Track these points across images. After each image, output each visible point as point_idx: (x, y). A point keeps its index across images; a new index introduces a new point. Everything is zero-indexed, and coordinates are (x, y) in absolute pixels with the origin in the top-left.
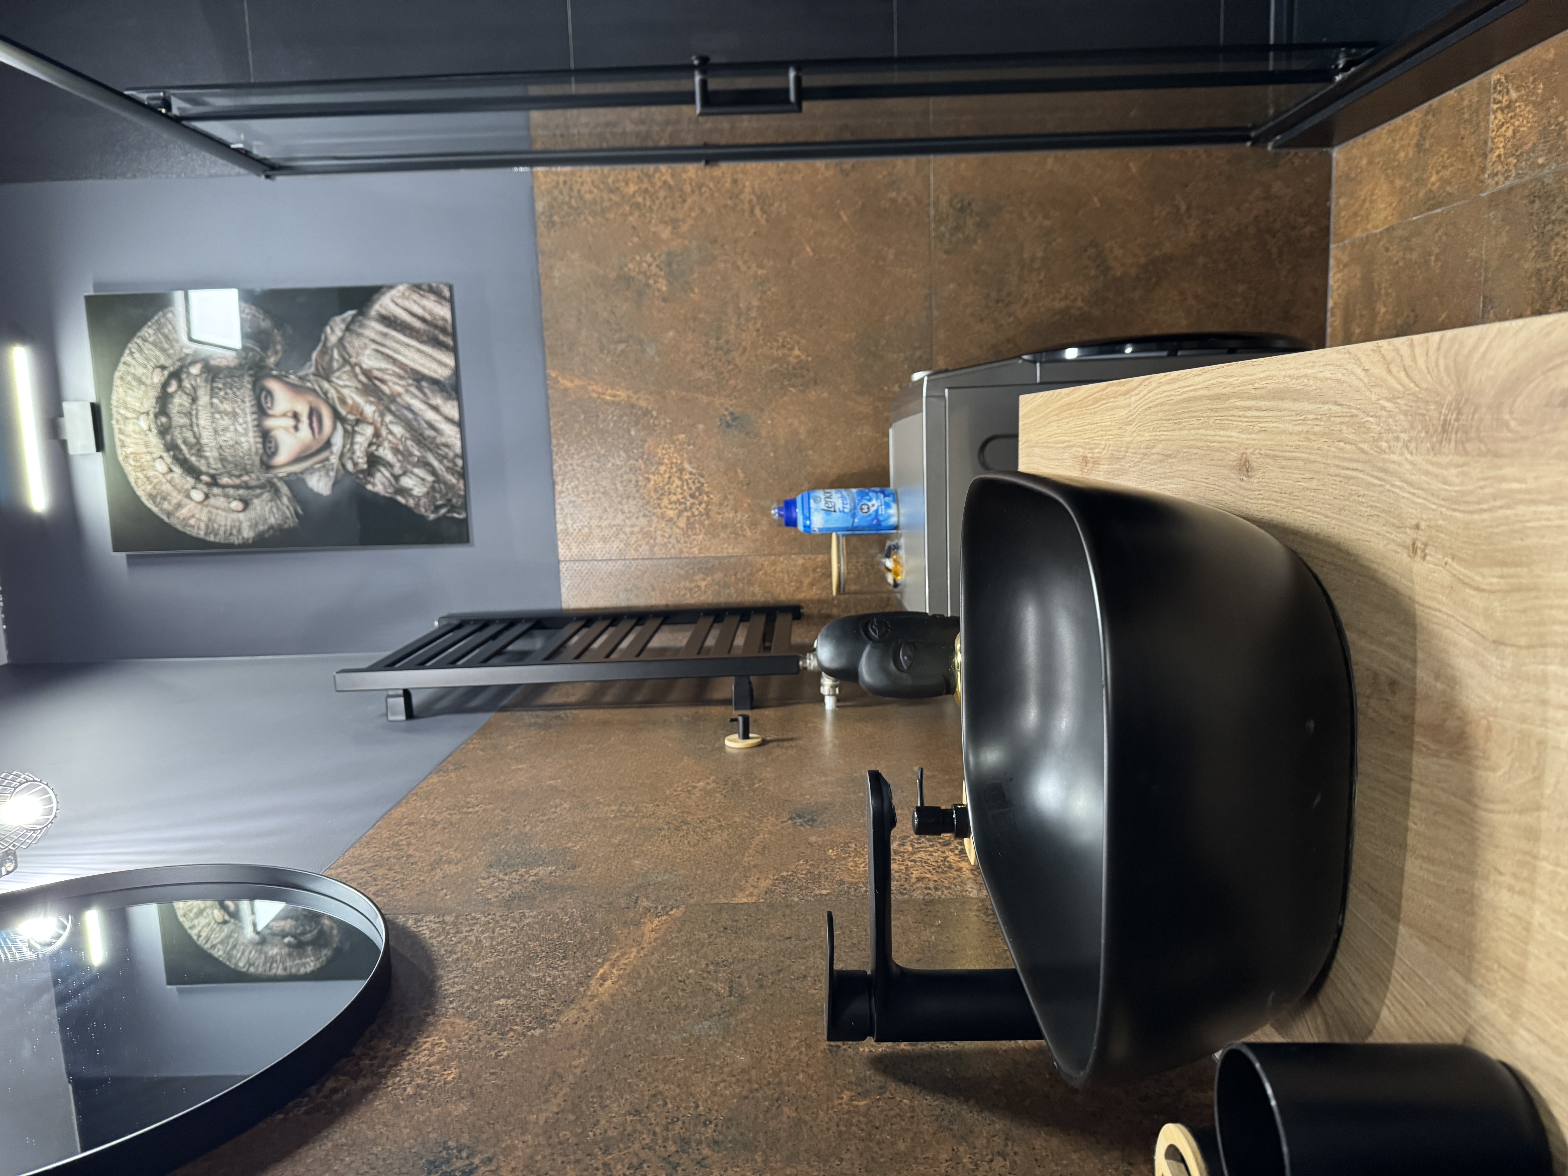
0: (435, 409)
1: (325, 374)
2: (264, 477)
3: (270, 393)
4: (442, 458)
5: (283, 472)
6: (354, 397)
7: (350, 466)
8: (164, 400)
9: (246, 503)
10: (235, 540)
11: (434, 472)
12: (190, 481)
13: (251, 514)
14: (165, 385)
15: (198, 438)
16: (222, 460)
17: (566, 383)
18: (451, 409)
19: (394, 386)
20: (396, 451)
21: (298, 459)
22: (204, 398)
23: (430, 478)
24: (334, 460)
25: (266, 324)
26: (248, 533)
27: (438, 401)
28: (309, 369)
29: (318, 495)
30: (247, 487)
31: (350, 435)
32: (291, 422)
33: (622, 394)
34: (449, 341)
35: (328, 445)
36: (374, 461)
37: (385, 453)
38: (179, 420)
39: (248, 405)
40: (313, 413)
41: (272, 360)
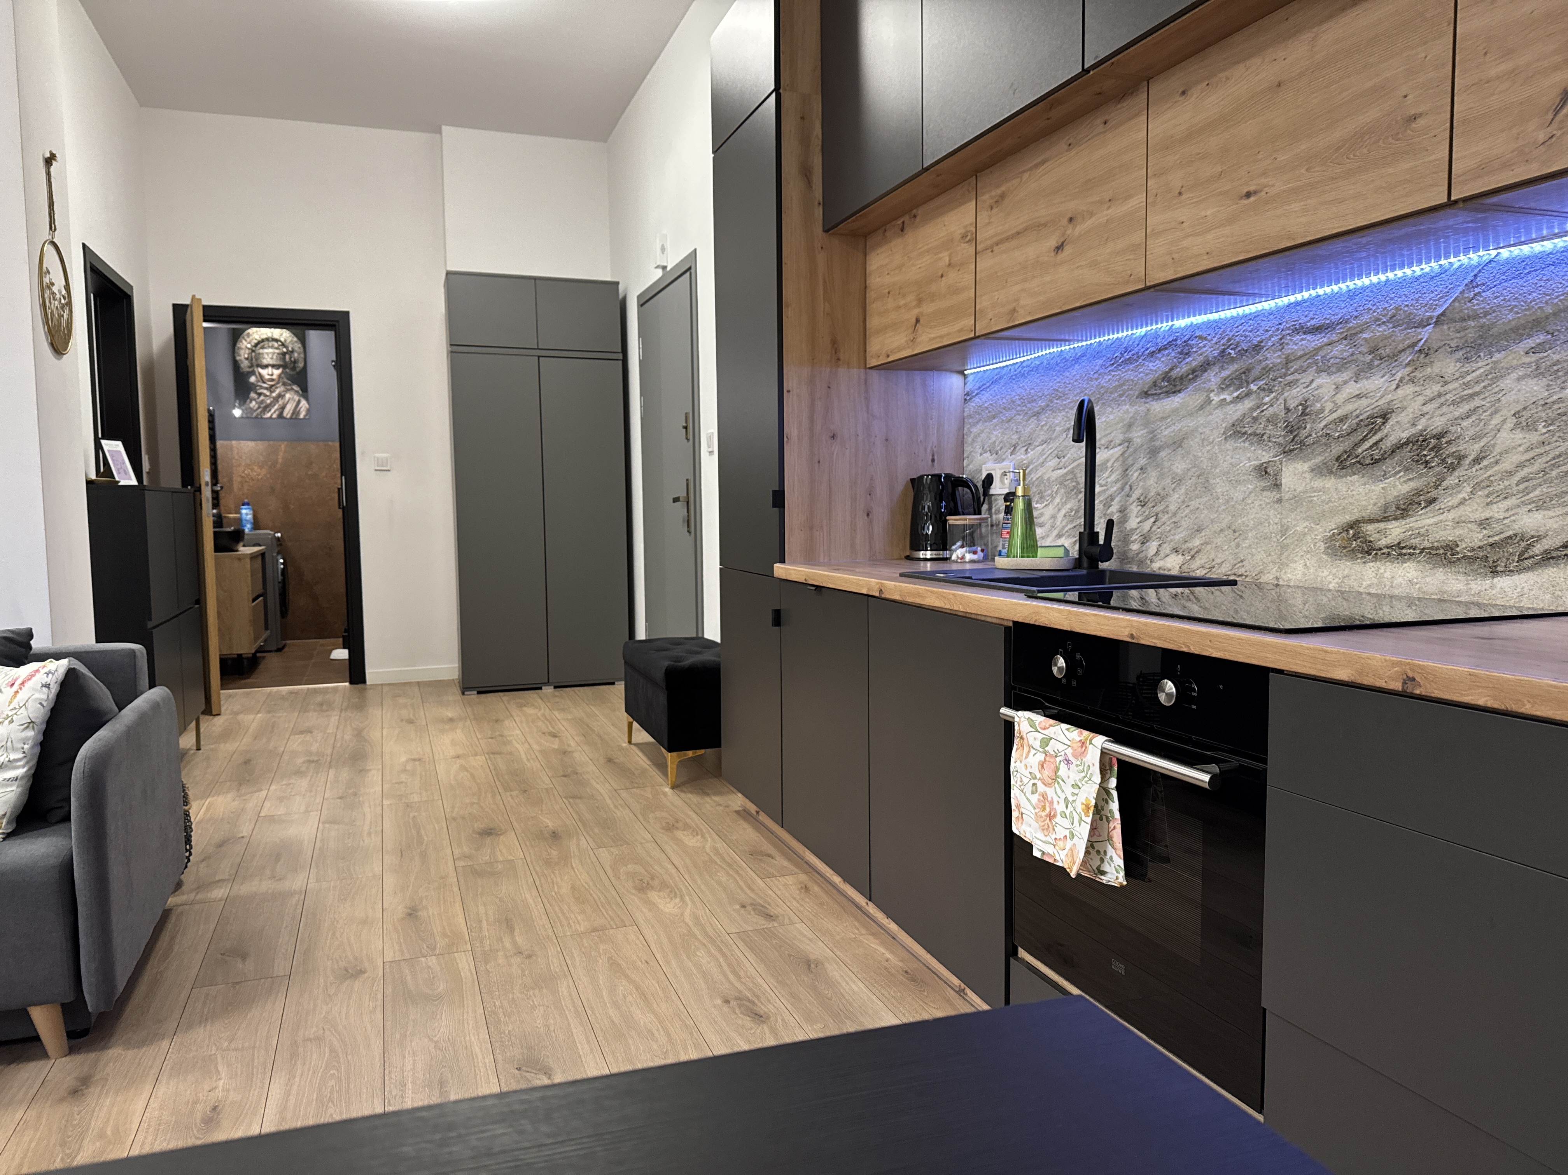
0: (275, 412)
1: (284, 384)
2: (255, 364)
3: (278, 369)
4: (261, 412)
5: (256, 369)
6: (277, 392)
7: (258, 388)
8: (276, 340)
9: (247, 359)
10: (236, 355)
11: (257, 410)
12: (253, 344)
13: (244, 360)
14: (281, 341)
15: (265, 348)
16: (259, 354)
17: (283, 446)
18: (275, 416)
19: (281, 402)
20: (263, 400)
21: (260, 374)
22: (277, 351)
23: (255, 408)
24: (260, 384)
25: (298, 370)
26: (238, 358)
27: (277, 413)
28: (285, 380)
29: (249, 378)
30: (252, 359)
31: (267, 389)
32: (270, 373)
33: (280, 461)
34: (294, 417)
35: (264, 383)
36: (260, 394)
37: (262, 398)
38: (270, 344)
39: (275, 363)
40: (272, 380)
41: (288, 370)
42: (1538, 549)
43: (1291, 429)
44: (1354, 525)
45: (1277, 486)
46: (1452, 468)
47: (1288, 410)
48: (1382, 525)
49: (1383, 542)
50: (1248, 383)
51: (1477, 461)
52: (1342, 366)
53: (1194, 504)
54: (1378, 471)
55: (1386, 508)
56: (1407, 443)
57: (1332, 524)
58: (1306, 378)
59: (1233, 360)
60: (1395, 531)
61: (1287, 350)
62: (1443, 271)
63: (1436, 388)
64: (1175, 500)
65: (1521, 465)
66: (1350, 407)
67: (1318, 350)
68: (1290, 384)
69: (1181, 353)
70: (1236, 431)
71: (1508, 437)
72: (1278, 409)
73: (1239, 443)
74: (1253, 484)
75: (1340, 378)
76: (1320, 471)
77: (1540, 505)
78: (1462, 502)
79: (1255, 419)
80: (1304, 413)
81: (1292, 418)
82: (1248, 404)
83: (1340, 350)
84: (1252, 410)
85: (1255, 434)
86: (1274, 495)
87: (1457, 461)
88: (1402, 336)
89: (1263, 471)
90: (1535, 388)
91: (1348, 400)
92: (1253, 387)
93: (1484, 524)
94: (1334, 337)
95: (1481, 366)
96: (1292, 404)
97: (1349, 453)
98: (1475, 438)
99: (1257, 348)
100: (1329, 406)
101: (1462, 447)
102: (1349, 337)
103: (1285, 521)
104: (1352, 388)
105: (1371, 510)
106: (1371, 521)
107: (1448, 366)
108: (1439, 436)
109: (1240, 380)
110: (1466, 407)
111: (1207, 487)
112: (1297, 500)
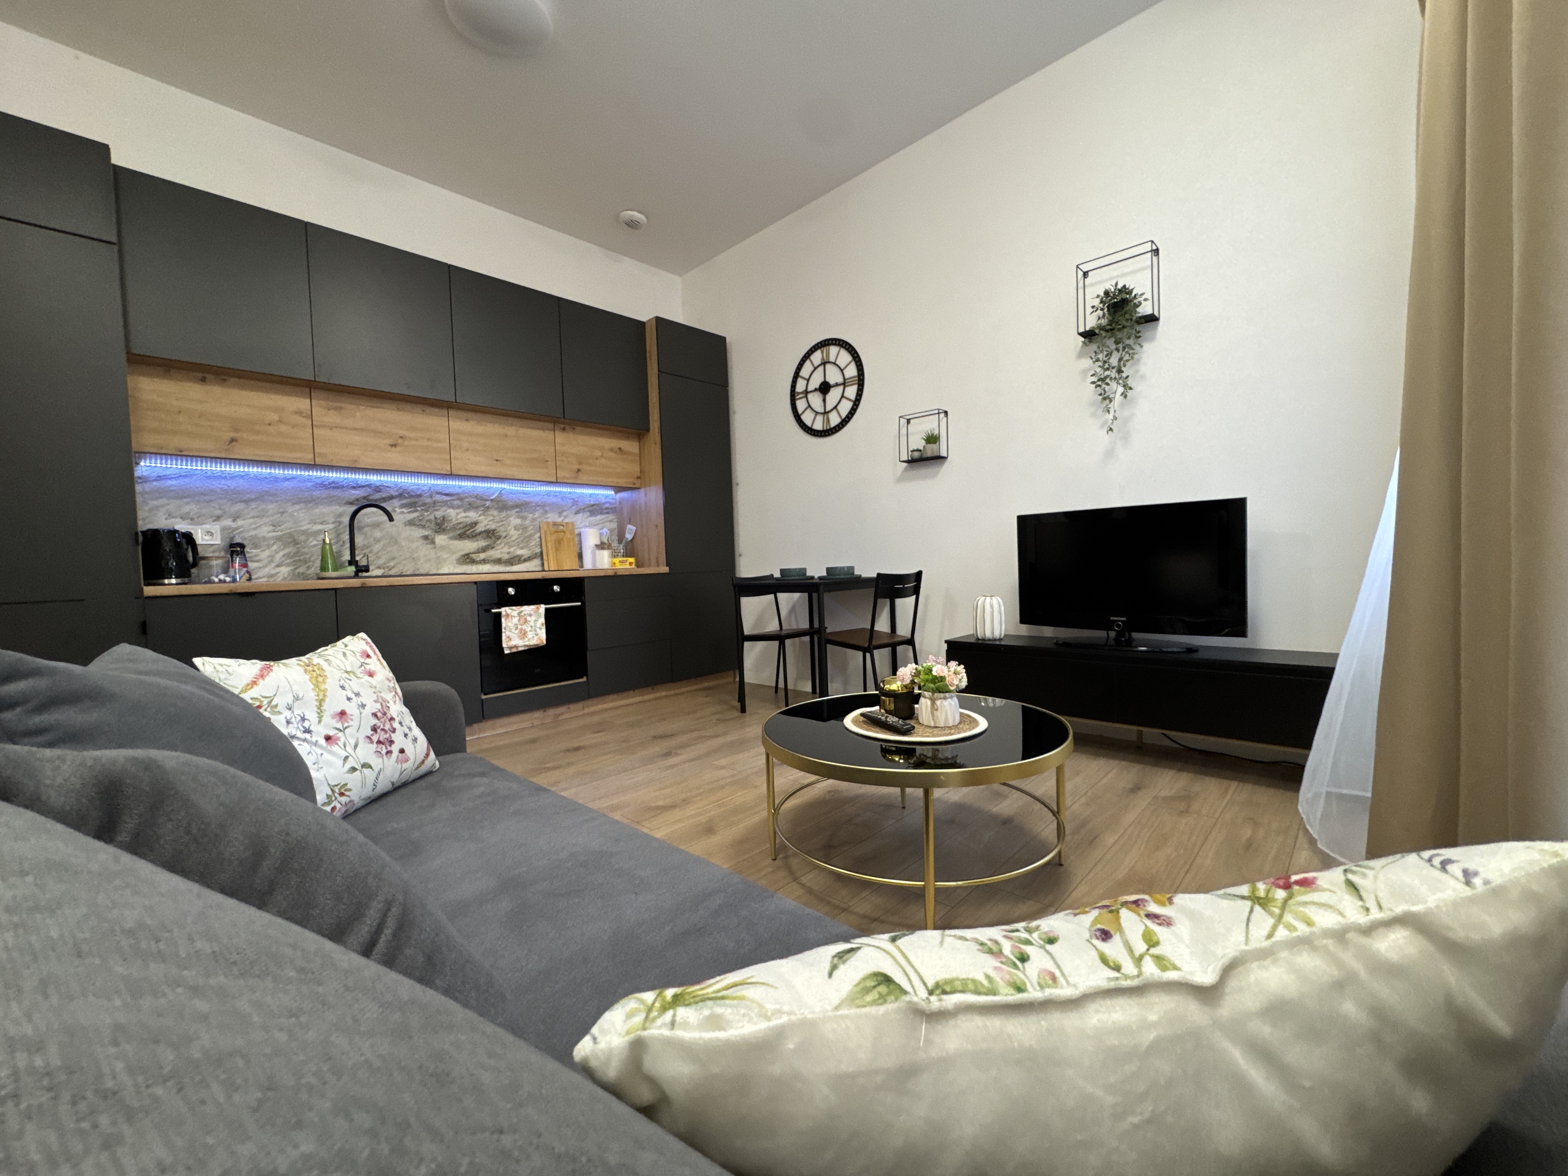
42: (523, 558)
43: (437, 524)
44: (468, 555)
45: (433, 542)
46: (498, 539)
47: (436, 518)
48: (477, 555)
49: (478, 559)
50: (416, 507)
51: (505, 537)
52: (458, 507)
53: (389, 549)
54: (474, 539)
55: (478, 549)
56: (484, 531)
57: (458, 555)
58: (444, 509)
59: (406, 498)
60: (482, 556)
61: (434, 499)
62: (491, 488)
63: (492, 518)
64: (376, 548)
65: (516, 539)
66: (462, 520)
67: (447, 501)
68: (437, 510)
69: (375, 490)
70: (411, 523)
71: (512, 532)
72: (432, 517)
73: (413, 528)
74: (421, 542)
75: (458, 511)
76: (452, 538)
77: (522, 548)
78: (502, 548)
79: (420, 520)
80: (443, 519)
81: (439, 521)
82: (416, 515)
83: (456, 502)
84: (418, 517)
85: (421, 525)
86: (433, 546)
87: (499, 538)
88: (479, 502)
89: (426, 538)
90: (519, 521)
91: (461, 518)
92: (418, 509)
93: (509, 553)
94: (454, 498)
95: (504, 514)
96: (438, 517)
97: (464, 533)
98: (504, 531)
99: (420, 496)
100: (454, 520)
101: (501, 534)
102: (461, 499)
103: (438, 554)
104: (463, 515)
105: (472, 551)
106: (473, 553)
107: (495, 513)
108: (495, 530)
109: (412, 506)
110: (500, 524)
111: (396, 542)
112: (443, 548)
